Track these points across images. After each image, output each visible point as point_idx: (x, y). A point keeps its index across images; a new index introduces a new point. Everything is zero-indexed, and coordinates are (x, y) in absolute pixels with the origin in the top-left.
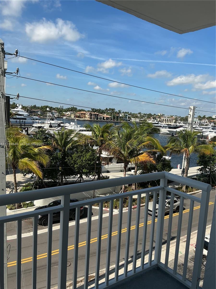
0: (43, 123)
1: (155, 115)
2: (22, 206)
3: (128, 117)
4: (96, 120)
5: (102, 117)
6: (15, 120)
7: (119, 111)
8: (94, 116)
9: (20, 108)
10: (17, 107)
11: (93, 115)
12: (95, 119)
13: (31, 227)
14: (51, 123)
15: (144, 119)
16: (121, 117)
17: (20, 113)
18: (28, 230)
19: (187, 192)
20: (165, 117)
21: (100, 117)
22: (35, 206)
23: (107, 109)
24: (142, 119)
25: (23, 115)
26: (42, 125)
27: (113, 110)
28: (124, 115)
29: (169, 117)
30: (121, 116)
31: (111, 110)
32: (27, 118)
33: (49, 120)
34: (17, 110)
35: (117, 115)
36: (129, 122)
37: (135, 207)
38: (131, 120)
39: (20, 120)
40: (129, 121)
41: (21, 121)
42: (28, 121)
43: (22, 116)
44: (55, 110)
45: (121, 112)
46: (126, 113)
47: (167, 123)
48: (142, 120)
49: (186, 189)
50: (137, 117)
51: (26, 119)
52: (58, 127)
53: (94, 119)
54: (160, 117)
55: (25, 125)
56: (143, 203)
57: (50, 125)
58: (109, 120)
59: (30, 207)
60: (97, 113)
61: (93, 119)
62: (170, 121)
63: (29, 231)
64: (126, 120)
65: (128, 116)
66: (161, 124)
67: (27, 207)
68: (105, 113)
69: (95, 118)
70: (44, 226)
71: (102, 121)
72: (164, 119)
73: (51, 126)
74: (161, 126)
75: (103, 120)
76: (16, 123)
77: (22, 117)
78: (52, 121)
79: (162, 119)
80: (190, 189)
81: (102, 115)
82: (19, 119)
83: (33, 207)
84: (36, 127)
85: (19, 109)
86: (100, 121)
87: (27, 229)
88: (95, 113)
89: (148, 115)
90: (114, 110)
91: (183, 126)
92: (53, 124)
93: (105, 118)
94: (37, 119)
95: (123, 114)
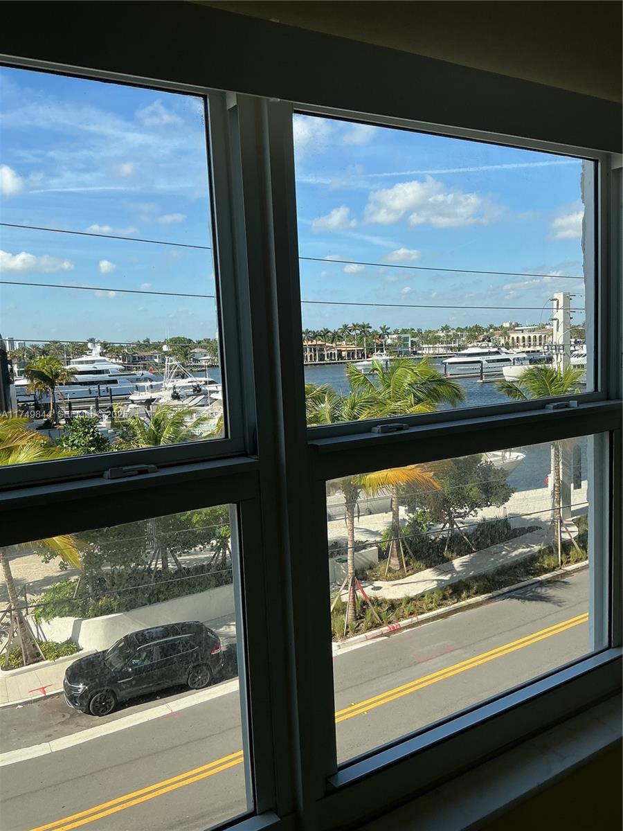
0: (158, 388)
1: (491, 327)
2: (40, 654)
3: (410, 343)
4: (317, 362)
5: (336, 352)
6: (86, 388)
7: (382, 329)
8: (311, 351)
9: (96, 354)
10: (89, 349)
11: (308, 349)
12: (315, 360)
13: (58, 722)
14: (174, 388)
15: (459, 345)
16: (389, 345)
17: (100, 367)
18: (48, 732)
19: (568, 562)
20: (522, 331)
21: (329, 352)
22: (81, 652)
23: (346, 327)
24: (453, 345)
25: (107, 371)
26: (155, 395)
27: (364, 327)
28: (399, 338)
29: (534, 330)
30: (389, 341)
31: (357, 328)
32: (120, 379)
33: (171, 380)
34: (89, 358)
35: (377, 341)
36: (416, 357)
37: (393, 627)
38: (420, 352)
39: (99, 387)
40: (415, 353)
41: (103, 387)
42: (123, 385)
43: (104, 373)
44: (201, 347)
45: (388, 331)
46: (404, 331)
47: (529, 347)
48: (454, 348)
49: (564, 555)
50: (437, 340)
51: (115, 382)
52: (194, 397)
53: (311, 359)
54: (506, 333)
55: (111, 398)
56: (422, 613)
57: (175, 392)
58: (356, 357)
59: (66, 657)
60: (320, 343)
61: (309, 360)
62: (538, 340)
63: (49, 736)
64: (407, 353)
65: (410, 339)
66: (506, 353)
67: (58, 657)
68: (340, 338)
69: (315, 355)
70: (97, 717)
71: (336, 363)
72: (518, 338)
73: (176, 396)
74: (508, 360)
75: (338, 360)
76: (90, 396)
77: (105, 377)
78: (180, 380)
79: (513, 338)
80: (577, 552)
81: (334, 345)
82: (96, 384)
83: (74, 654)
84: (141, 403)
85: (94, 355)
86: (330, 364)
87: (42, 729)
88: (315, 341)
89: (470, 330)
90: (369, 329)
91: (574, 353)
92: (184, 387)
93: (344, 354)
94: (145, 380)
95: (395, 336)
